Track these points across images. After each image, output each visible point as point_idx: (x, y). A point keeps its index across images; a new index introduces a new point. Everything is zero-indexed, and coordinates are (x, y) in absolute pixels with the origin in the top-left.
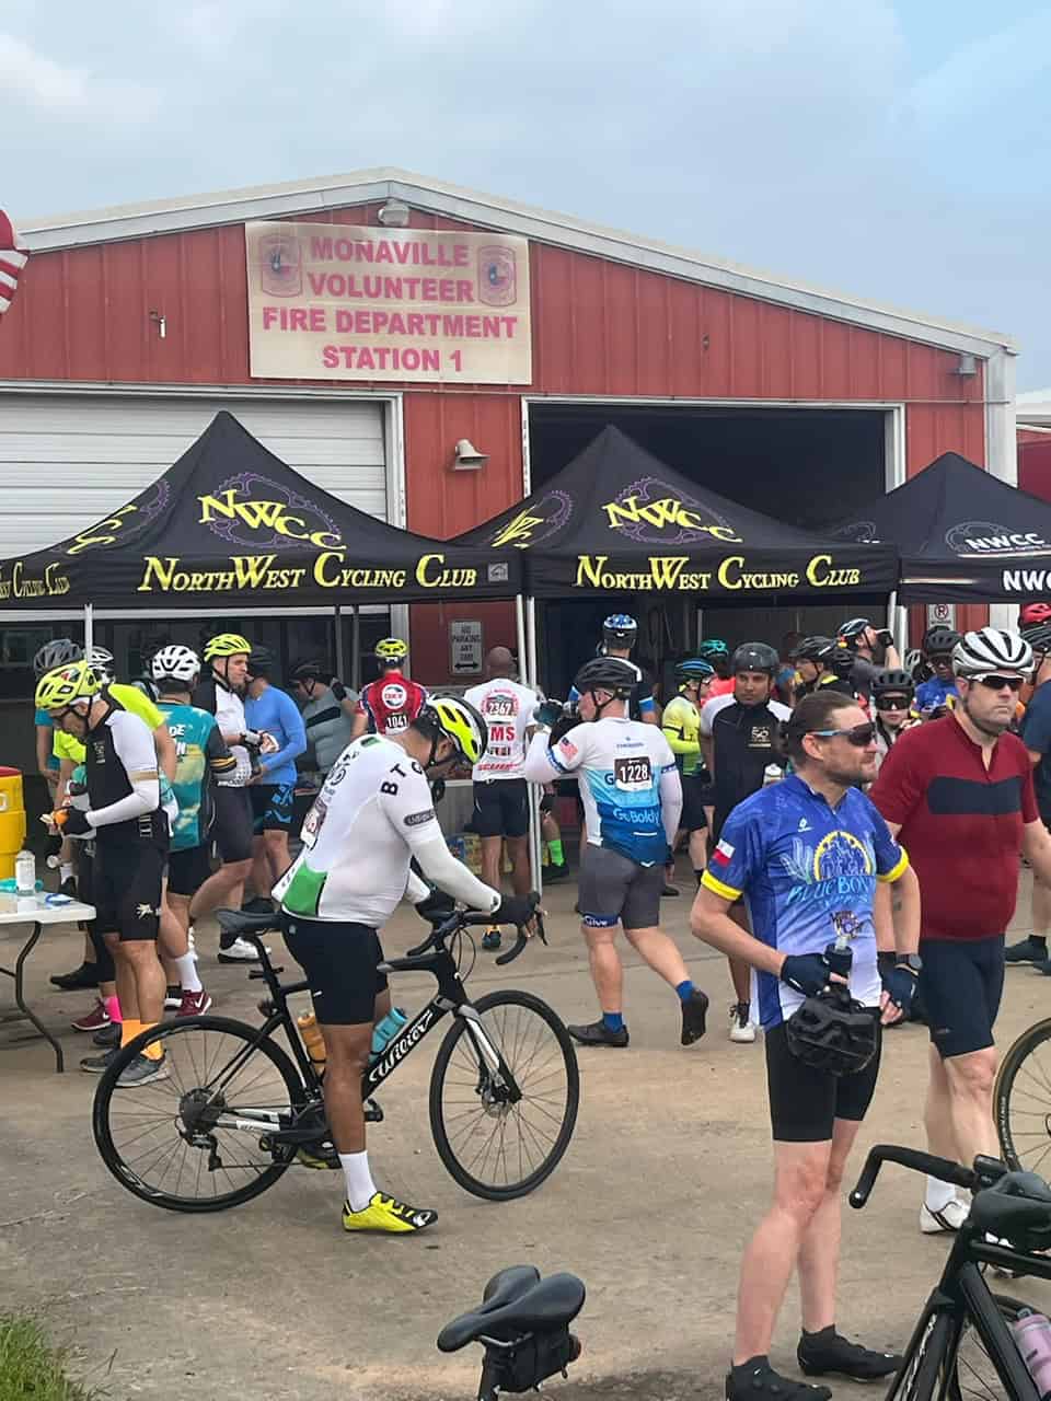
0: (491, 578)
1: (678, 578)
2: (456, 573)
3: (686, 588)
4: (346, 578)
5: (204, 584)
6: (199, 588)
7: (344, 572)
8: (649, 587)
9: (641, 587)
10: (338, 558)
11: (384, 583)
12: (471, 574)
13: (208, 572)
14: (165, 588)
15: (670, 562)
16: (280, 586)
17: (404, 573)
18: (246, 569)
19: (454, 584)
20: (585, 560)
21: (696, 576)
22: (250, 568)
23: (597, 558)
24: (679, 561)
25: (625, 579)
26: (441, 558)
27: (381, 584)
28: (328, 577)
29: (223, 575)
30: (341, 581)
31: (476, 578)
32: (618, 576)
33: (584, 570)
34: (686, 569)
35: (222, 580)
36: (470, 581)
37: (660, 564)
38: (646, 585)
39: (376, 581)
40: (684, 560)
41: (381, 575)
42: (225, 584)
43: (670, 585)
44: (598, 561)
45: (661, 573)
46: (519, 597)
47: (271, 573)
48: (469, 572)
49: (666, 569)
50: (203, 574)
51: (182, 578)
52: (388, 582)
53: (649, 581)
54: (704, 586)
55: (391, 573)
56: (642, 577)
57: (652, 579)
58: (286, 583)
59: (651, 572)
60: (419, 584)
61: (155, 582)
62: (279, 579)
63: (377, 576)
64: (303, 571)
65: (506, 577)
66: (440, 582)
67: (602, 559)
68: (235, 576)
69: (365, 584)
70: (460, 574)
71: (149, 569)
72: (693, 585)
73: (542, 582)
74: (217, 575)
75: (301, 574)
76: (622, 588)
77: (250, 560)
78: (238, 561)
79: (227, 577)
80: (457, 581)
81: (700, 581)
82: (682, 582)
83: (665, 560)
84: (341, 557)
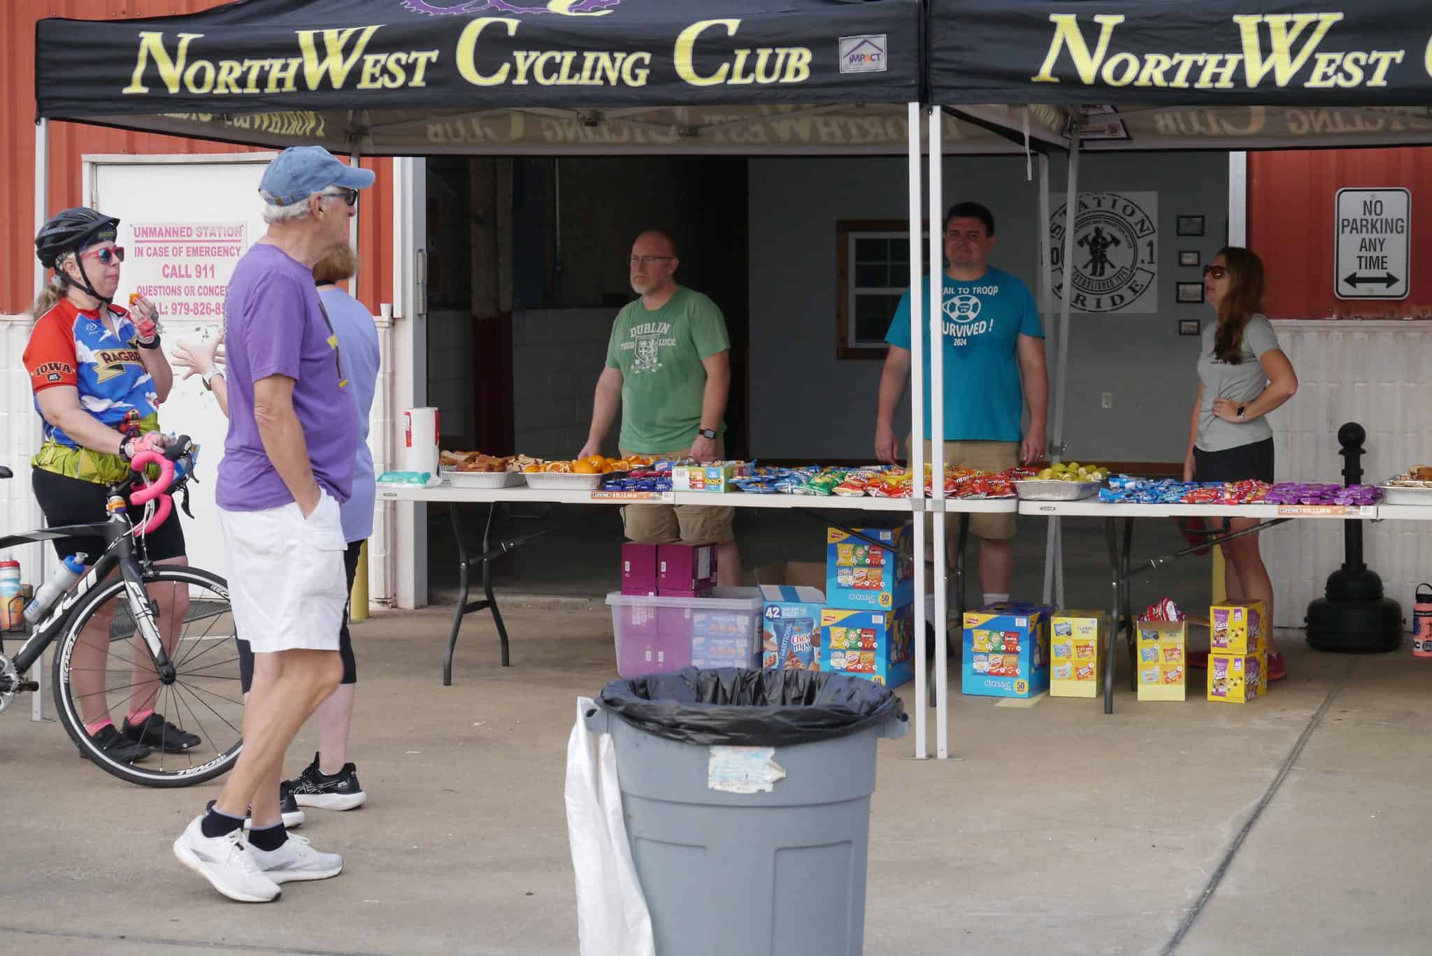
0: (847, 66)
1: (1311, 63)
2: (764, 55)
3: (1330, 84)
4: (522, 67)
5: (242, 82)
6: (236, 90)
7: (519, 56)
8: (1225, 83)
9: (1204, 82)
10: (504, 27)
11: (604, 78)
12: (800, 57)
13: (251, 58)
14: (174, 89)
15: (1290, 26)
16: (389, 85)
17: (647, 57)
18: (321, 50)
19: (762, 80)
20: (1066, 26)
21: (1362, 56)
22: (330, 50)
23: (1098, 19)
24: (1316, 23)
25: (1166, 63)
26: (733, 25)
27: (598, 81)
28: (485, 65)
29: (278, 63)
30: (513, 73)
31: (811, 66)
32: (1151, 59)
33: (1065, 47)
34: (1336, 40)
35: (274, 75)
36: (797, 72)
37: (1264, 30)
38: (1216, 77)
39: (586, 73)
40: (1328, 19)
41: (597, 60)
42: (281, 82)
43: (1282, 79)
44: (1100, 26)
45: (1266, 50)
46: (914, 108)
47: (370, 59)
48: (795, 52)
49: (1281, 41)
50: (242, 63)
51: (203, 70)
52: (613, 77)
53: (1227, 73)
54: (1378, 80)
55: (619, 56)
56: (1213, 59)
57: (1241, 64)
58: (401, 78)
59: (1238, 48)
60: (683, 81)
61: (153, 79)
62: (385, 70)
63: (588, 64)
64: (434, 55)
65: (882, 65)
66: (730, 75)
67: (1108, 22)
68: (301, 66)
69: (563, 79)
70: (773, 57)
71: (143, 54)
72: (1348, 77)
73: (960, 73)
74: (266, 63)
75: (429, 60)
76: (1153, 88)
77: (330, 35)
78: (306, 38)
79: (285, 68)
80: (769, 71)
81: (1369, 70)
82: (1320, 69)
83: (1276, 21)
84: (512, 25)
